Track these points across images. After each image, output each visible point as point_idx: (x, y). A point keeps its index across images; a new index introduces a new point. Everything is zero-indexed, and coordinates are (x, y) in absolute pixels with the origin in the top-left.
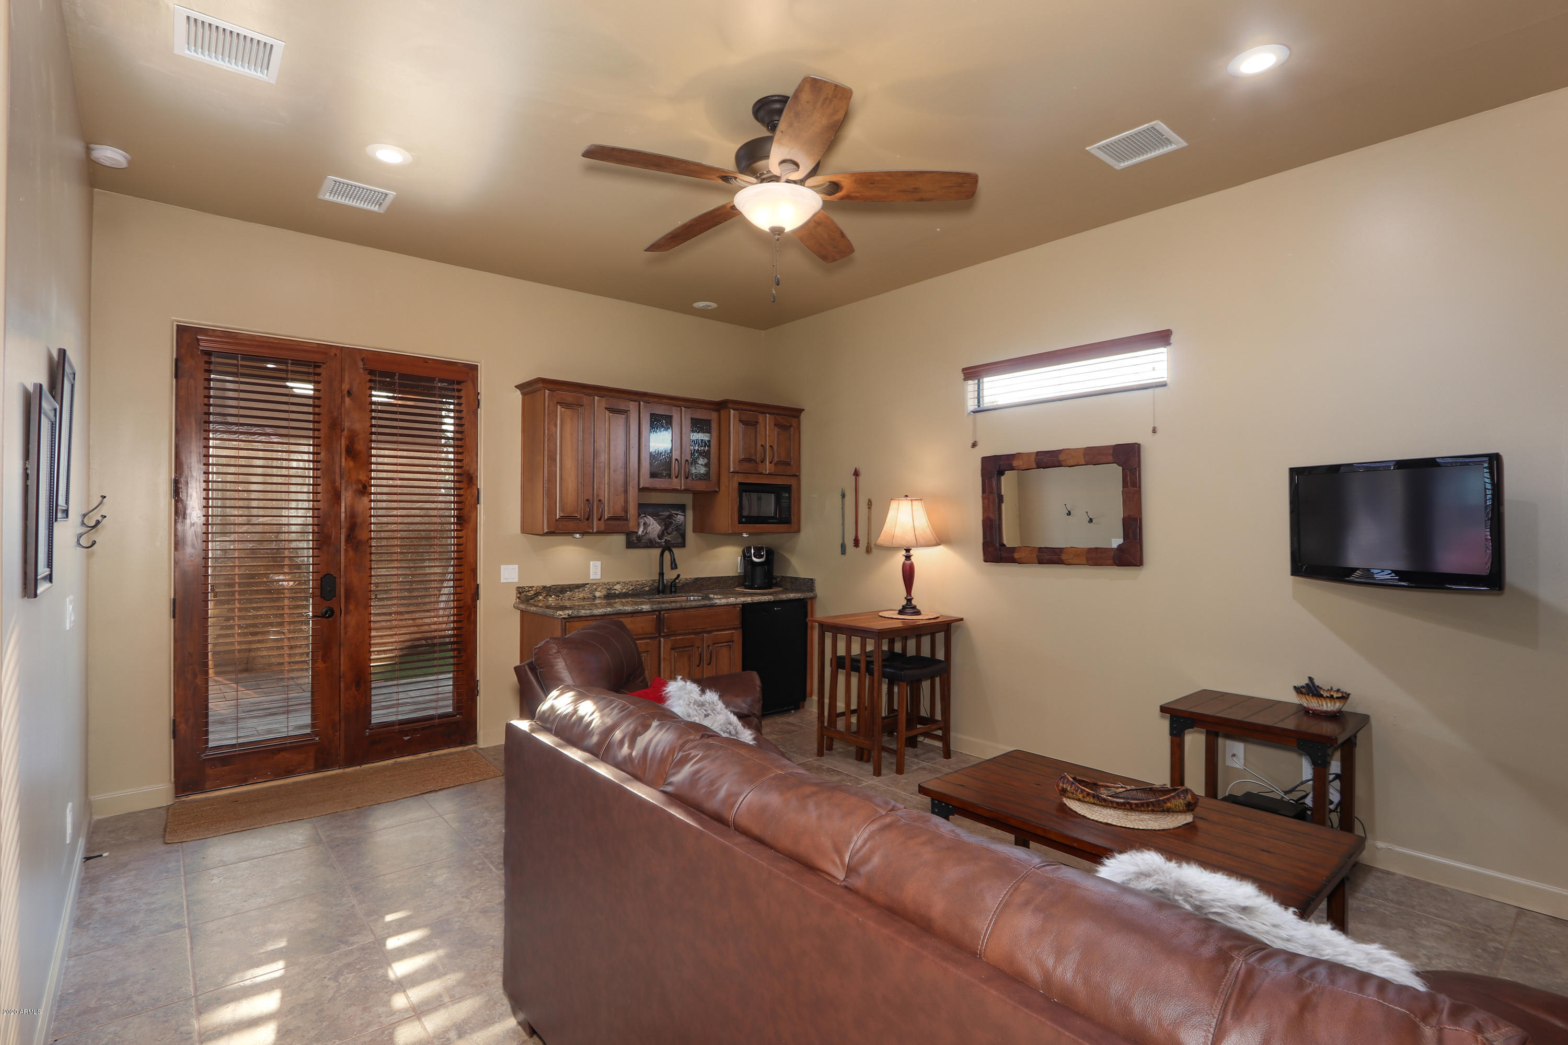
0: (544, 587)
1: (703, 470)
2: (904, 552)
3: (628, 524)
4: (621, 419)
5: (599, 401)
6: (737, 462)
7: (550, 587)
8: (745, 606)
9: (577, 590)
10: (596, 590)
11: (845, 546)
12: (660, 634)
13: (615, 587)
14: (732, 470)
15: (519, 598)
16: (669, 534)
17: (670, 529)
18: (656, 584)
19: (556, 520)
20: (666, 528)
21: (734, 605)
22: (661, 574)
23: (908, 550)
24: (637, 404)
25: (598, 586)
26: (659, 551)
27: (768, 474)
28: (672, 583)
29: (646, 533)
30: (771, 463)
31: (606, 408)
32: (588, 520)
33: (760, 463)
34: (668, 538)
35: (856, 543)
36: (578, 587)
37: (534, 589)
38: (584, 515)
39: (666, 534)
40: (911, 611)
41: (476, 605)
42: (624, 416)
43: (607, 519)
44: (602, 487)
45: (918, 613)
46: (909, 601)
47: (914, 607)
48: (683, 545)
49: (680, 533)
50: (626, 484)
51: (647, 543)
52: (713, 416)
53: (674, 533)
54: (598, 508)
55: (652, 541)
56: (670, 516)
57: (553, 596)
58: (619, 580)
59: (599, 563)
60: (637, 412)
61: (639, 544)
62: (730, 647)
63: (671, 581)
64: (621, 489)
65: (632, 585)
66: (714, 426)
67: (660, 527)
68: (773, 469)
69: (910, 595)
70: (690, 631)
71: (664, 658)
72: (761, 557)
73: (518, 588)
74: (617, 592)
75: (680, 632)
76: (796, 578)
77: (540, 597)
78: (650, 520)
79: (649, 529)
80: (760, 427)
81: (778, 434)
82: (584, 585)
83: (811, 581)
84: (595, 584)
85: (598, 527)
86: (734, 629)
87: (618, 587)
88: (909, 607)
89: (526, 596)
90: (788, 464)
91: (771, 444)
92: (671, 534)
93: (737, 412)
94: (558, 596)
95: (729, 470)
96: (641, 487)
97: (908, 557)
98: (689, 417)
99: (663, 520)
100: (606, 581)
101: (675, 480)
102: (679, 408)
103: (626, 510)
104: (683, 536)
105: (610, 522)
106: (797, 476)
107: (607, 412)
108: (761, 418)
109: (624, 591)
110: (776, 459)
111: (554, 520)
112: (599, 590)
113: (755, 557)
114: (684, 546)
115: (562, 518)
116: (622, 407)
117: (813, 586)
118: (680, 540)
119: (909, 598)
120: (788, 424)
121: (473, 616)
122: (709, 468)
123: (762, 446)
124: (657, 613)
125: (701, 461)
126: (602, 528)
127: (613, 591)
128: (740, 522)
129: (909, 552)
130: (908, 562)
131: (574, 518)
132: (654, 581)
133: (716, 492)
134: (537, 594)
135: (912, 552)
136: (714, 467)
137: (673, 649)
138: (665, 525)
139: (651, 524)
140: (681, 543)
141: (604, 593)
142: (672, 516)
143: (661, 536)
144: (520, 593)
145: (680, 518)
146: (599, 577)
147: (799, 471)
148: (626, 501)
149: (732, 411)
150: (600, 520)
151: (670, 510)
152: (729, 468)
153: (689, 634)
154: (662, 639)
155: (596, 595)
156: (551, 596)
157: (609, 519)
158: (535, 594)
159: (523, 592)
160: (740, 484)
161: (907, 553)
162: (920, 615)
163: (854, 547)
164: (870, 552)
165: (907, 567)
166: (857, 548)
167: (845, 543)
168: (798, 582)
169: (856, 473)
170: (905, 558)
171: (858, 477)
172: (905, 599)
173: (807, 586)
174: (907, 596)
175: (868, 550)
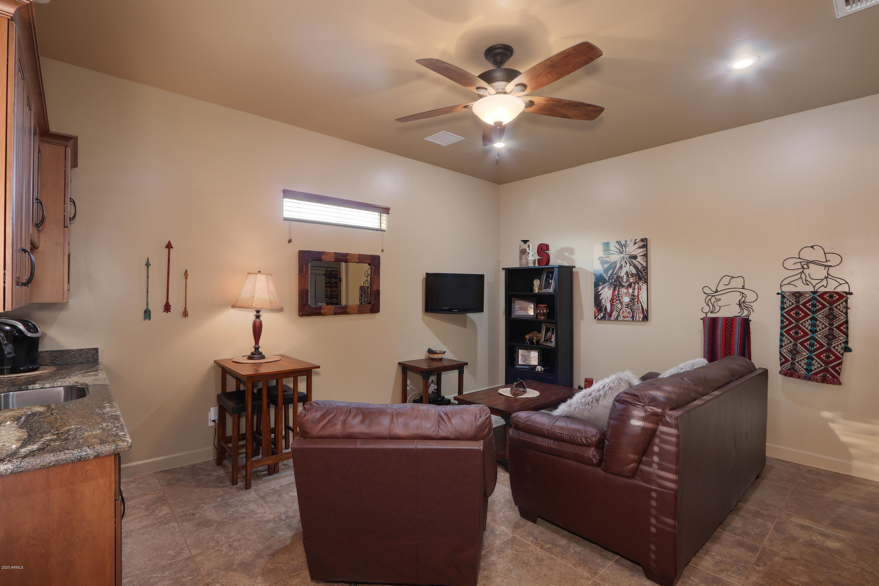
2: (255, 313)
11: (150, 312)
23: (258, 312)
35: (167, 308)
40: (259, 356)
45: (263, 357)
46: (257, 349)
47: (261, 353)
69: (258, 344)
72: (36, 330)
76: (61, 352)
83: (94, 351)
88: (256, 354)
97: (258, 317)
113: (29, 330)
117: (97, 356)
119: (257, 346)
129: (259, 313)
130: (258, 320)
135: (261, 313)
161: (258, 314)
162: (265, 358)
163: (164, 311)
164: (187, 316)
165: (257, 324)
166: (167, 312)
167: (150, 308)
168: (68, 355)
169: (169, 246)
170: (255, 317)
171: (171, 249)
172: (254, 347)
173: (86, 357)
174: (255, 345)
175: (185, 314)
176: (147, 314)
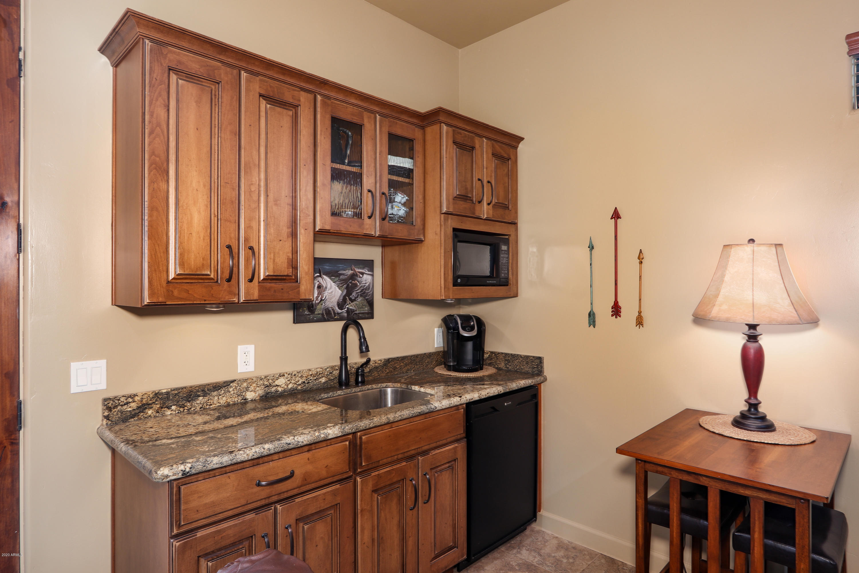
0: (157, 394)
1: (402, 211)
2: (746, 330)
3: (299, 287)
4: (286, 116)
5: (248, 81)
6: (451, 198)
7: (168, 393)
8: (470, 405)
9: (215, 393)
10: (247, 389)
11: (594, 314)
12: (355, 470)
13: (277, 383)
14: (445, 210)
15: (107, 418)
16: (352, 301)
17: (354, 294)
18: (336, 373)
19: (168, 282)
20: (349, 293)
21: (457, 407)
22: (344, 359)
23: (753, 328)
24: (311, 96)
25: (251, 384)
26: (341, 324)
27: (485, 219)
28: (358, 369)
29: (321, 300)
30: (489, 204)
31: (261, 95)
32: (229, 280)
33: (477, 203)
34: (351, 306)
35: (616, 310)
36: (217, 387)
37: (137, 398)
38: (222, 273)
39: (348, 301)
40: (758, 423)
41: (18, 439)
42: (290, 113)
43: (264, 279)
44: (254, 224)
45: (769, 428)
46: (753, 406)
47: (763, 418)
48: (370, 315)
49: (367, 300)
50: (294, 223)
51: (323, 314)
52: (416, 134)
53: (360, 299)
54: (247, 260)
55: (329, 311)
56: (353, 277)
57: (173, 407)
58: (282, 371)
59: (251, 348)
60: (312, 109)
61: (311, 317)
62: (453, 469)
63: (356, 366)
64: (285, 231)
65: (302, 377)
66: (418, 147)
67: (340, 292)
68: (491, 212)
69: (756, 397)
70: (400, 456)
71: (362, 511)
72: (472, 329)
73: (105, 400)
74: (280, 389)
75: (385, 461)
76: (513, 356)
77: (150, 412)
78: (327, 281)
79: (326, 294)
80: (477, 152)
81: (496, 168)
82: (227, 384)
83: (538, 361)
84: (246, 380)
85: (247, 293)
86: (457, 441)
87: (281, 382)
88: (753, 418)
89: (122, 412)
90: (506, 207)
91: (489, 179)
92: (355, 300)
93: (450, 129)
94: (183, 406)
95: (441, 210)
96: (317, 229)
97: (753, 338)
98: (386, 130)
99: (345, 281)
100: (263, 373)
101: (367, 221)
102: (373, 115)
103: (293, 265)
104: (371, 304)
105: (268, 285)
106: (514, 224)
107: (263, 103)
108: (477, 142)
109: (290, 386)
110: (495, 201)
111: (164, 284)
112: (252, 388)
113: (464, 329)
114: (372, 317)
115: (179, 277)
116: (288, 96)
117: (542, 367)
118: (366, 309)
119: (753, 401)
120: (506, 156)
121: (9, 461)
122: (412, 209)
123: (479, 180)
124: (351, 436)
125: (400, 198)
126: (255, 295)
127: (273, 389)
128: (455, 284)
129: (755, 330)
130: (752, 346)
131: (205, 278)
132: (333, 367)
133: (421, 241)
134: (143, 407)
136: (417, 206)
137: (374, 491)
138: (347, 288)
139: (329, 287)
140: (368, 313)
141: (261, 392)
142: (357, 275)
143: (341, 305)
144: (109, 409)
145: (366, 279)
146: (251, 368)
147: (516, 217)
148: (295, 251)
149: (445, 128)
150: (251, 280)
151: (353, 267)
152: (441, 206)
153: (399, 461)
154: (359, 479)
155: (248, 397)
156: (169, 408)
157: (267, 279)
158: (138, 408)
159: (116, 407)
160: (455, 230)
161: (752, 331)
162: (774, 430)
163: (612, 316)
164: (642, 325)
165: (752, 352)
166: (616, 317)
167: (595, 310)
168: (517, 361)
169: (616, 216)
170: (747, 338)
171: (619, 220)
172: (746, 401)
173: (531, 367)
174: (750, 398)
175: (640, 322)
176: (592, 317)
